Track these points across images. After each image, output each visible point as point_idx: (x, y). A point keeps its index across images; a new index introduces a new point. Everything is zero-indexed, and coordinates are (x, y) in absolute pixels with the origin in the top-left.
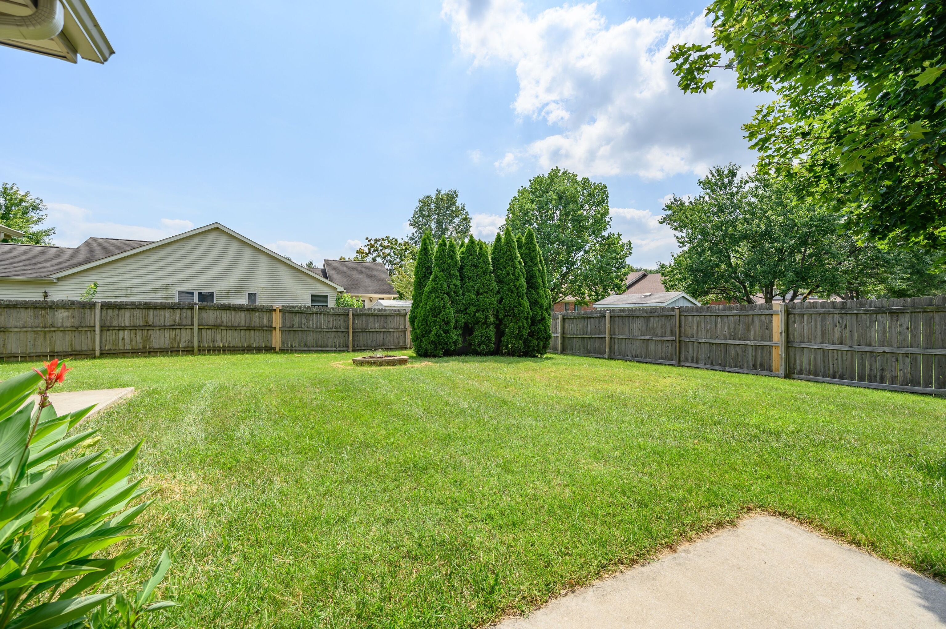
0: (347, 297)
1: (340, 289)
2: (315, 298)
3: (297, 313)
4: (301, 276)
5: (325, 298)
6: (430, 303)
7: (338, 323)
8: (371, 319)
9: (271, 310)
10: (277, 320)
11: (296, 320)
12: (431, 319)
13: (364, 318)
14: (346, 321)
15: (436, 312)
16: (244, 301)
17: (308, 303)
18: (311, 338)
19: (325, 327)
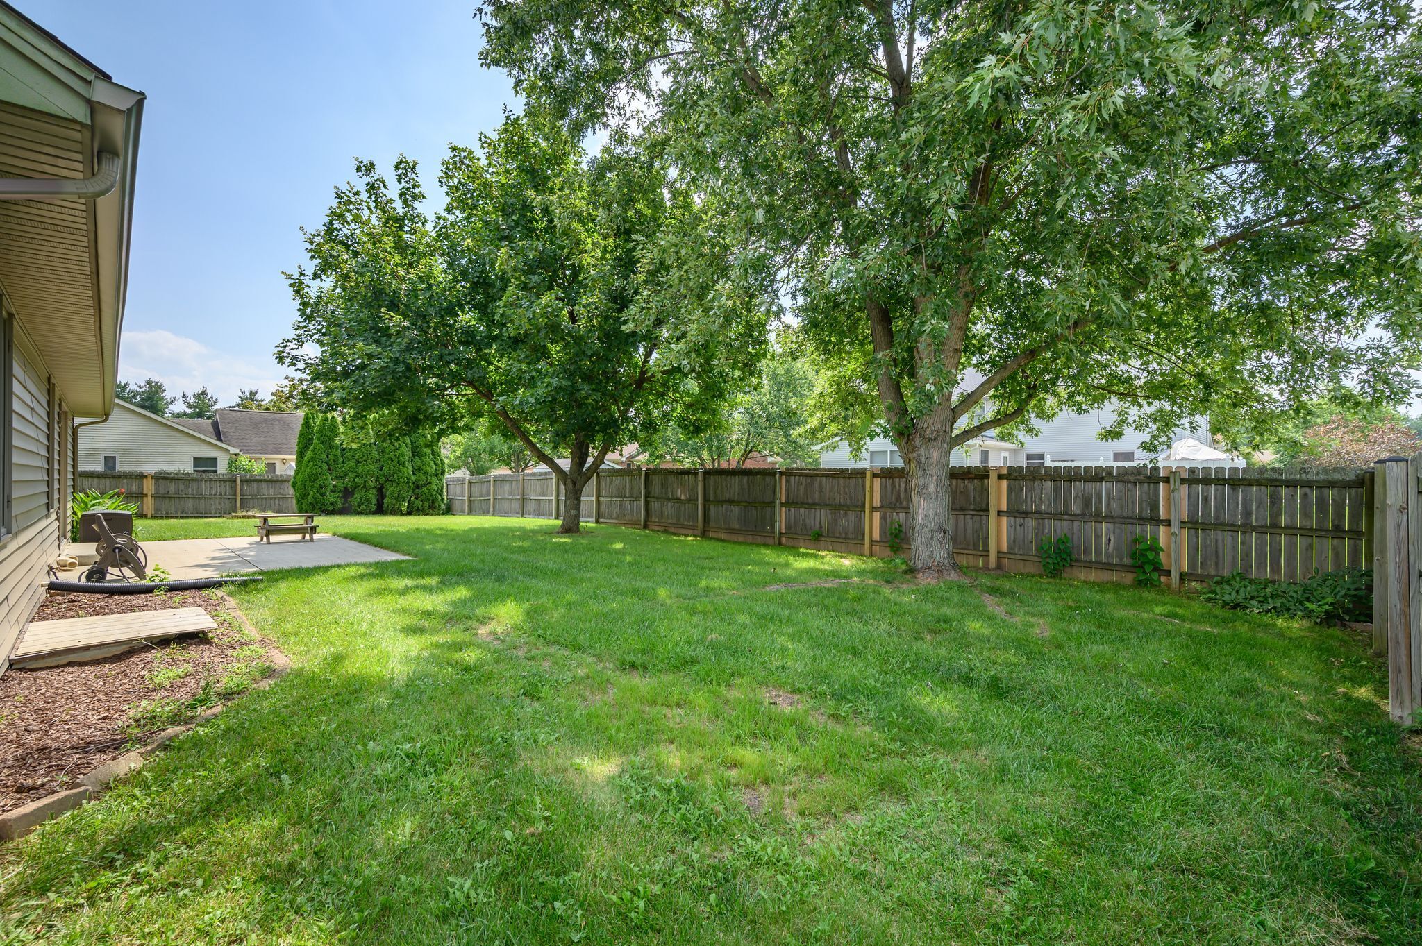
0: (244, 460)
1: (233, 450)
2: (198, 461)
3: (172, 479)
4: (179, 435)
5: (214, 461)
6: (308, 470)
7: (225, 489)
8: (264, 485)
9: (141, 477)
10: (149, 487)
11: (172, 487)
12: (308, 484)
13: (255, 485)
14: (233, 488)
15: (313, 478)
16: (99, 467)
17: (189, 468)
18: (190, 505)
19: (207, 494)
